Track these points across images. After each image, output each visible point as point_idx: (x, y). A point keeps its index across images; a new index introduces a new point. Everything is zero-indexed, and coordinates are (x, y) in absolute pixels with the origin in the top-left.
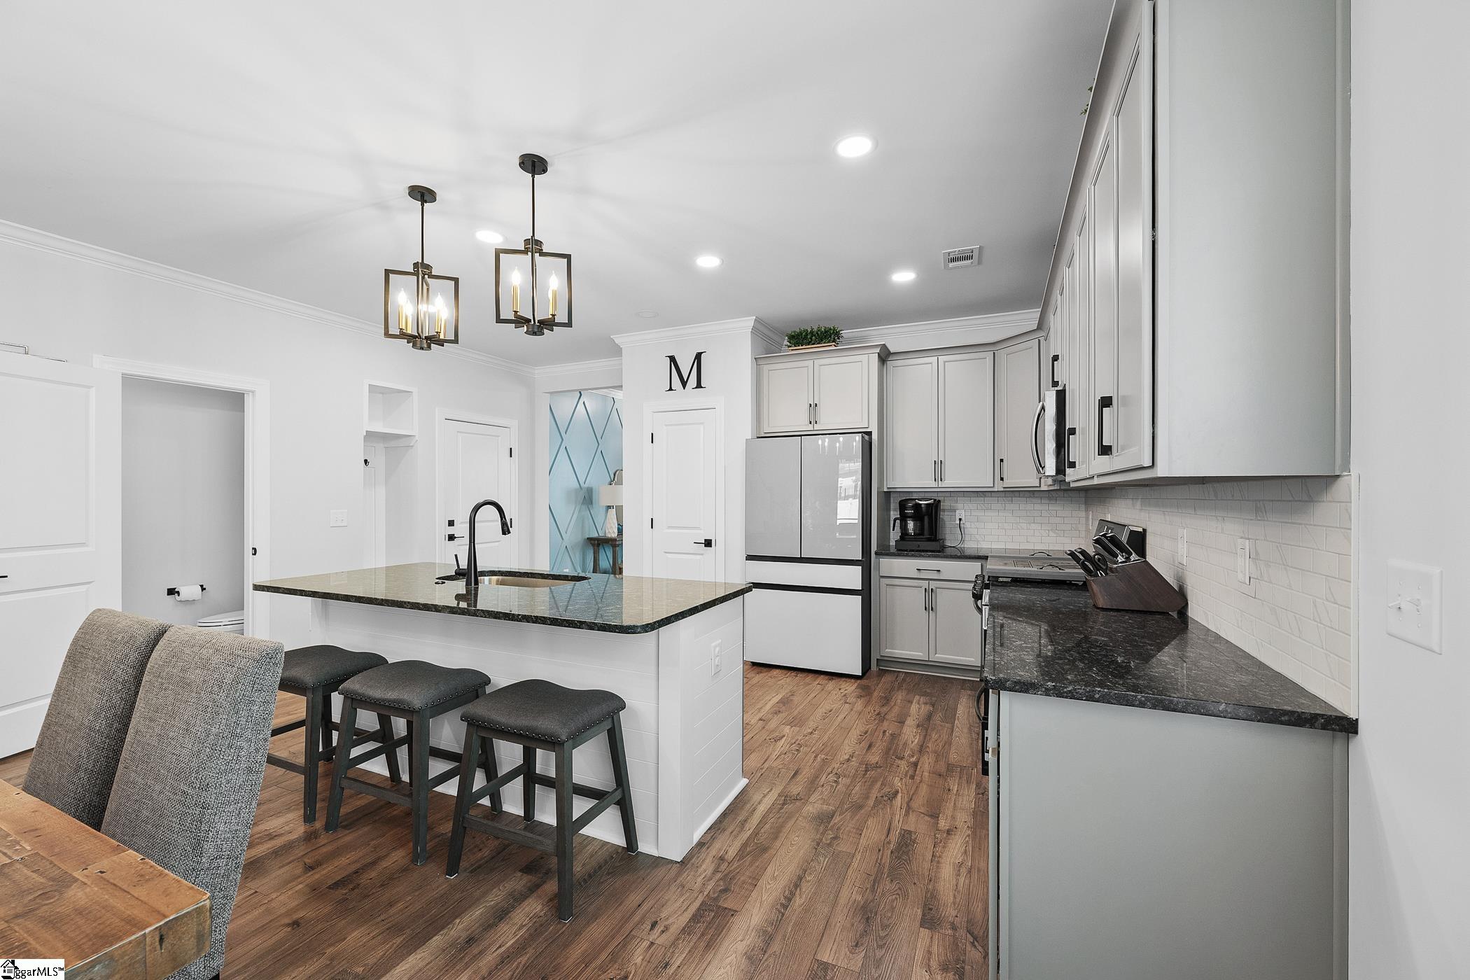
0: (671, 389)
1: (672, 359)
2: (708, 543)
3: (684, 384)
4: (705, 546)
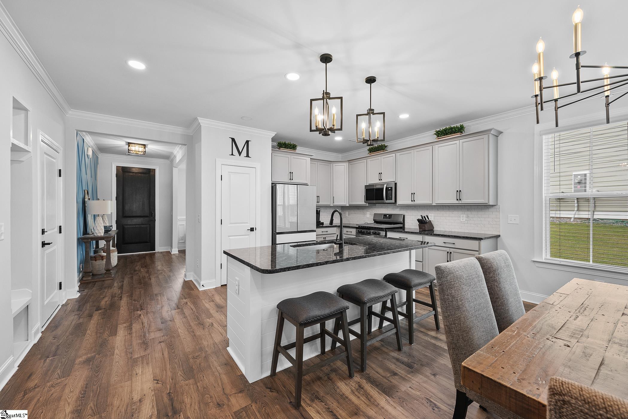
0: (232, 154)
1: (233, 140)
2: (252, 230)
3: (240, 153)
4: (251, 231)
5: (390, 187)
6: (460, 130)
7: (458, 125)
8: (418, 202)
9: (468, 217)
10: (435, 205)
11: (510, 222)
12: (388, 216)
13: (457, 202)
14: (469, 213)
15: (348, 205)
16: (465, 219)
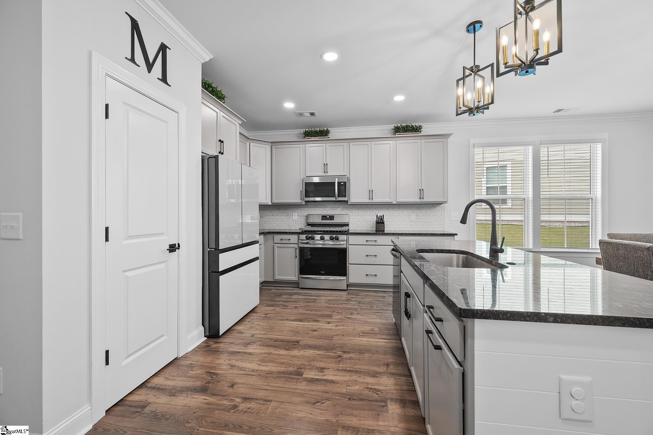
1: (134, 24)
2: (173, 248)
3: (149, 66)
4: (170, 252)
5: (342, 182)
6: (416, 129)
7: (417, 124)
8: (376, 200)
9: (417, 215)
10: (396, 203)
11: (452, 219)
12: (328, 217)
13: (419, 200)
14: (418, 211)
15: (270, 204)
16: (414, 217)
